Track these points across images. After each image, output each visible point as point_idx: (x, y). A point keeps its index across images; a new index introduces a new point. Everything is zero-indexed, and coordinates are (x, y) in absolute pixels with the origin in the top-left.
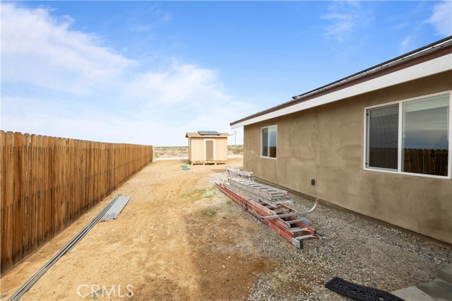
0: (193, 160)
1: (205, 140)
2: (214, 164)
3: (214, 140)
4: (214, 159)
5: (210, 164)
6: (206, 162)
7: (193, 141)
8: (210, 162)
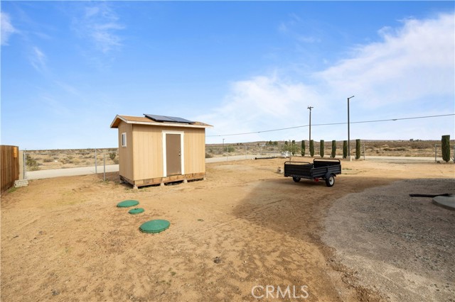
0: (139, 176)
1: (164, 133)
2: (181, 182)
3: (182, 134)
4: (183, 173)
5: (174, 183)
6: (167, 180)
7: (137, 134)
8: (174, 178)
